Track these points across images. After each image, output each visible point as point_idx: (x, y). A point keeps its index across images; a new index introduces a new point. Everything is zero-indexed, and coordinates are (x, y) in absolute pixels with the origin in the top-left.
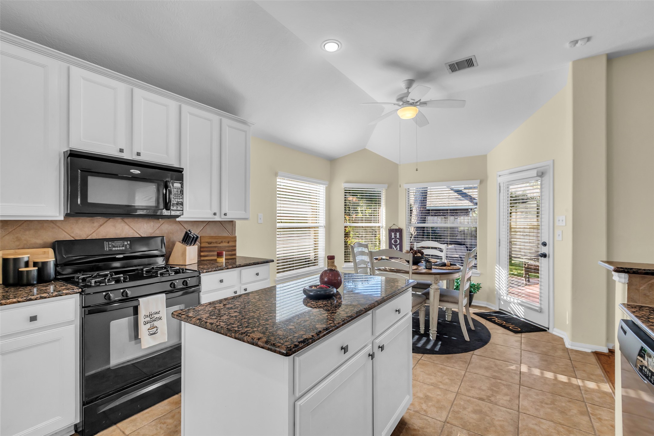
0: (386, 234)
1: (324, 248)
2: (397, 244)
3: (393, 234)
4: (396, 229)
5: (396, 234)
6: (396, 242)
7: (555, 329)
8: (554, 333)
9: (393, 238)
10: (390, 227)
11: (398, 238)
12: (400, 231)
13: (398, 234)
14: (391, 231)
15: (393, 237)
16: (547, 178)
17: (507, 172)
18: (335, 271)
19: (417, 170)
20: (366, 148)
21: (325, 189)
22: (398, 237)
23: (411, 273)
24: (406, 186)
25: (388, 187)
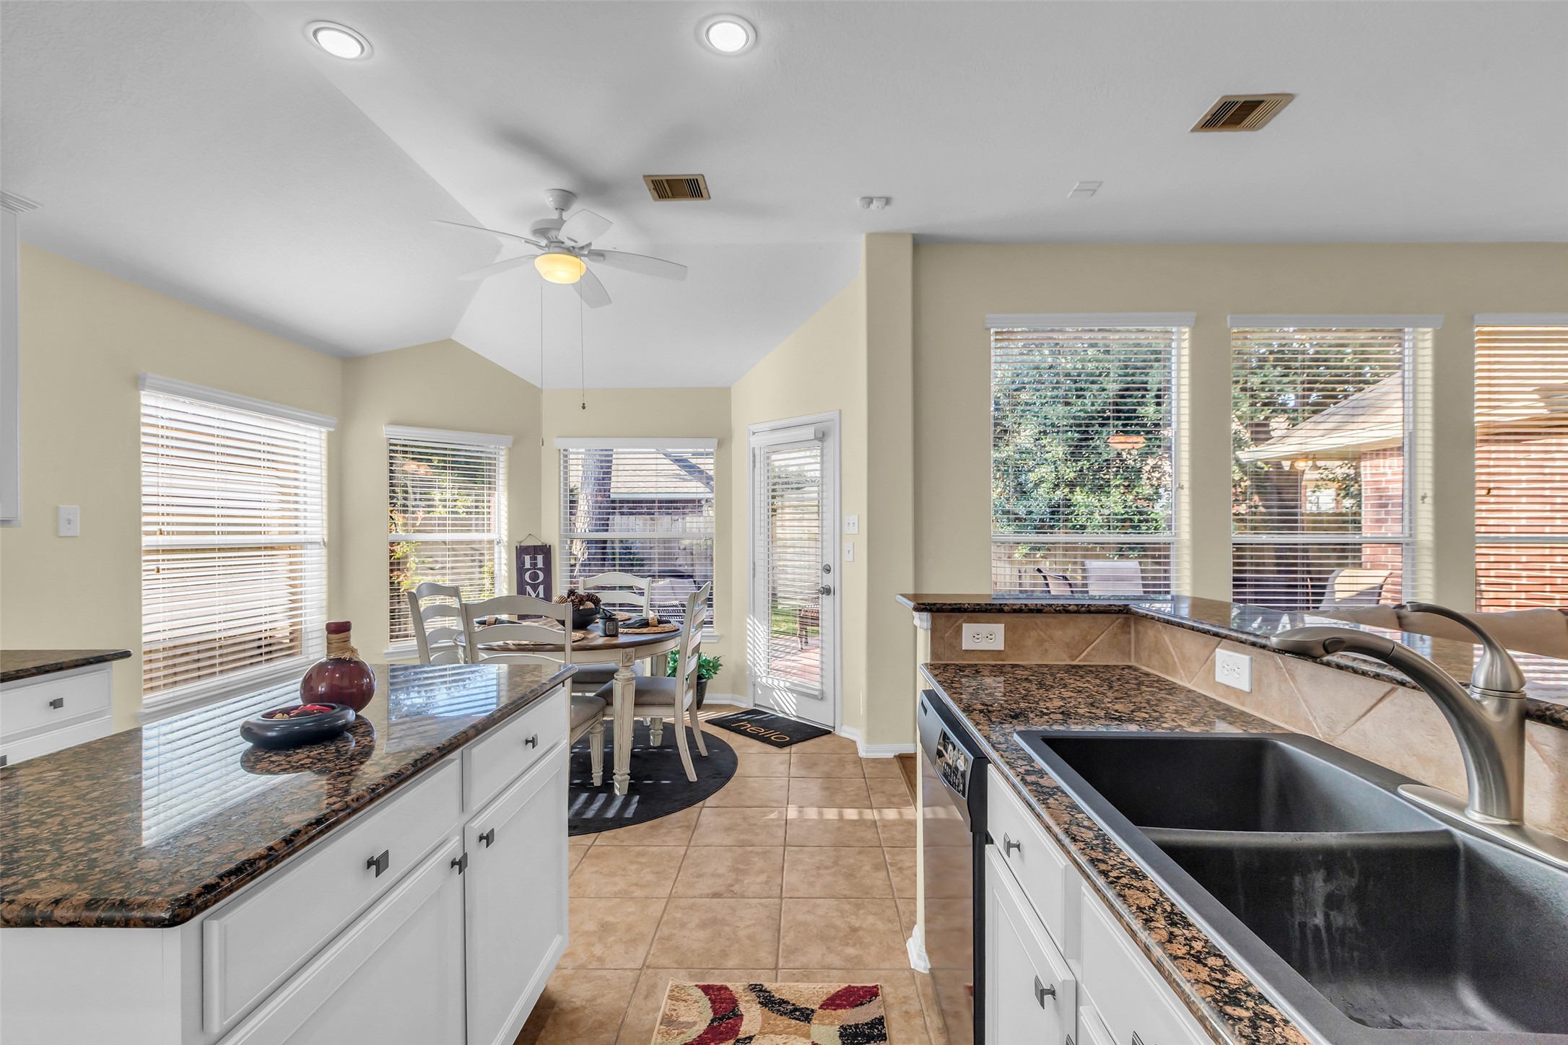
0: (509, 559)
1: (325, 603)
2: (539, 584)
3: (527, 558)
4: (535, 546)
5: (535, 559)
6: (534, 577)
7: (844, 727)
8: (843, 735)
9: (529, 569)
10: (521, 542)
11: (540, 569)
12: (546, 551)
13: (540, 558)
14: (522, 551)
15: (527, 565)
16: (831, 443)
17: (766, 426)
18: (352, 663)
19: (584, 408)
20: (453, 337)
21: (324, 436)
22: (540, 565)
23: (568, 649)
24: (560, 443)
25: (514, 443)
